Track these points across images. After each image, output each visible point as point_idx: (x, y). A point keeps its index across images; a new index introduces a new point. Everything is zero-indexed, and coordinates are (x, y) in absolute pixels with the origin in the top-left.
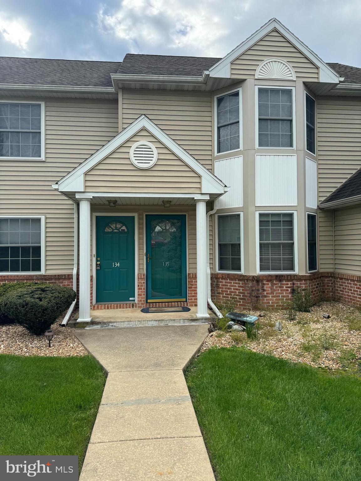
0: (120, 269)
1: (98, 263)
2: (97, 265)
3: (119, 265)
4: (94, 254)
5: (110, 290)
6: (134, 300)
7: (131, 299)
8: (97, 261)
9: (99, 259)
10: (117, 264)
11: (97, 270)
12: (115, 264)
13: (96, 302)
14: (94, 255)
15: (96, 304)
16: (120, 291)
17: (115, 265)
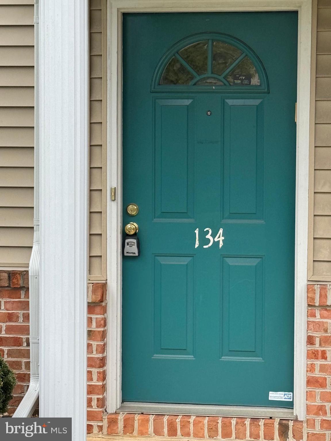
0: (227, 260)
1: (132, 227)
2: (125, 236)
3: (220, 238)
4: (114, 185)
5: (183, 351)
6: (290, 405)
7: (274, 396)
8: (126, 218)
9: (132, 209)
10: (214, 235)
11: (125, 258)
12: (203, 234)
13: (123, 401)
14: (114, 191)
15: (121, 407)
16: (225, 358)
17: (204, 241)
